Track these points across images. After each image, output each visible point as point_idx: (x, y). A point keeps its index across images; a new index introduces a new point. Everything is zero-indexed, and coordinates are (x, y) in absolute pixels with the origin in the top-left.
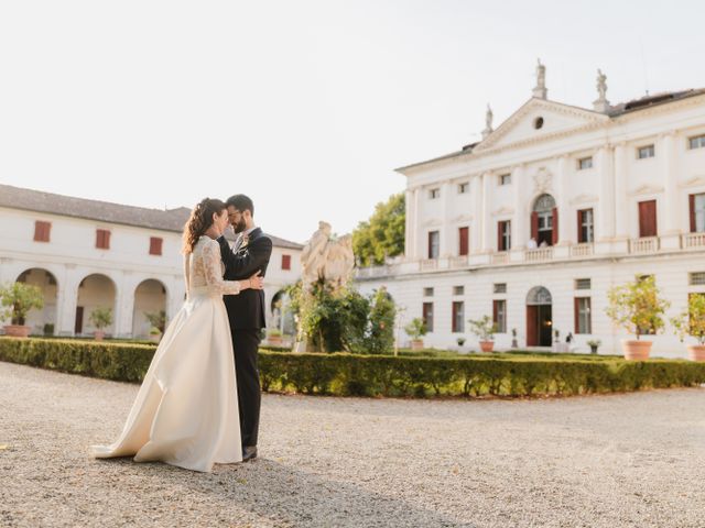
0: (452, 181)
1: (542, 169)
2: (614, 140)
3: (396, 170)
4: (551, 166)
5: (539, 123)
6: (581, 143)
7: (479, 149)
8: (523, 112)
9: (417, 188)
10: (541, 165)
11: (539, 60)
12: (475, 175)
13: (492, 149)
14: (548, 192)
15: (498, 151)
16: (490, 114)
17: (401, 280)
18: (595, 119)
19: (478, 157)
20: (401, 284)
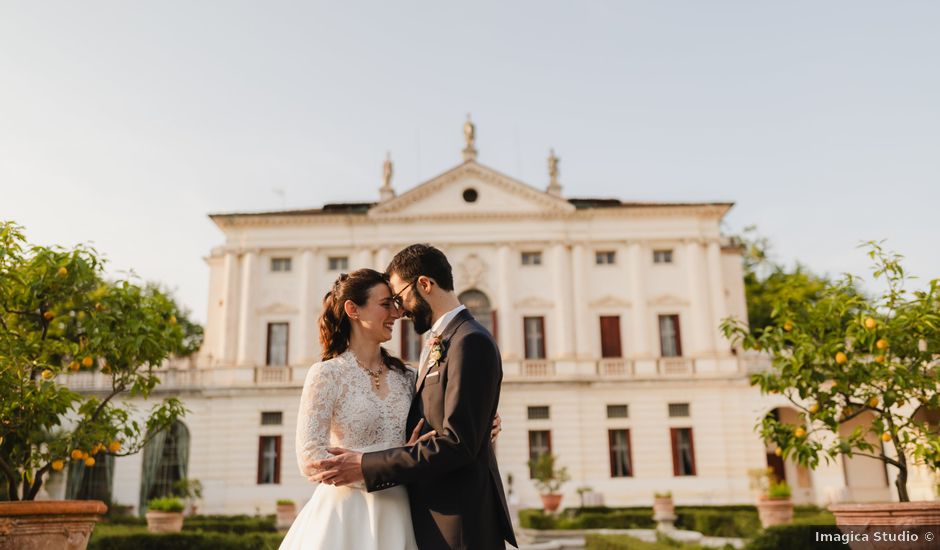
0: (319, 249)
1: (473, 256)
2: (575, 237)
3: (211, 216)
4: (486, 254)
5: (470, 195)
6: (532, 232)
7: (381, 212)
8: (452, 176)
9: (251, 250)
10: (473, 250)
11: (469, 116)
12: (363, 248)
13: (396, 215)
14: (480, 287)
15: (407, 220)
16: (389, 167)
17: (209, 398)
18: (555, 207)
19: (373, 222)
20: (209, 403)
